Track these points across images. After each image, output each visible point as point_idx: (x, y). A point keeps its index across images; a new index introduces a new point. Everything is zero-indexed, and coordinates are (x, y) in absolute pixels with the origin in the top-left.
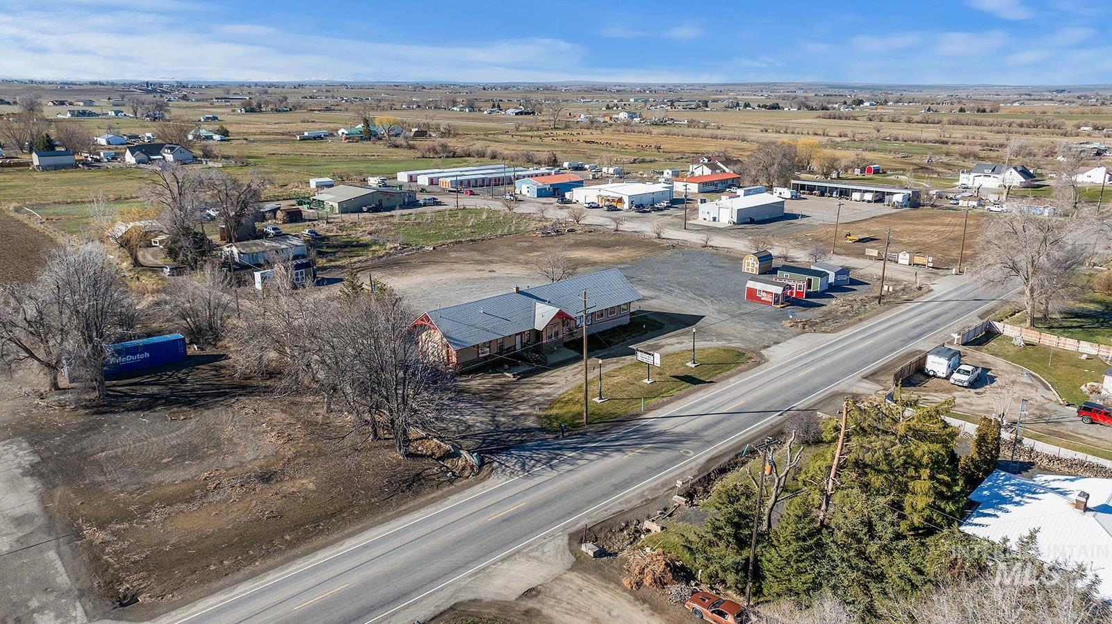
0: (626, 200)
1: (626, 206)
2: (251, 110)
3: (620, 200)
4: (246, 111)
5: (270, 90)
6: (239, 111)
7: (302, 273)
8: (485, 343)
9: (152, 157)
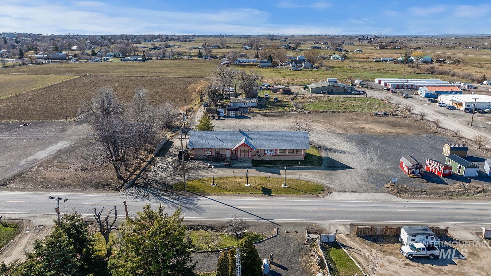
0: (464, 104)
1: (463, 108)
2: (382, 47)
3: (461, 104)
4: (380, 48)
5: (413, 39)
6: (377, 48)
7: (234, 112)
8: (208, 149)
9: (298, 65)
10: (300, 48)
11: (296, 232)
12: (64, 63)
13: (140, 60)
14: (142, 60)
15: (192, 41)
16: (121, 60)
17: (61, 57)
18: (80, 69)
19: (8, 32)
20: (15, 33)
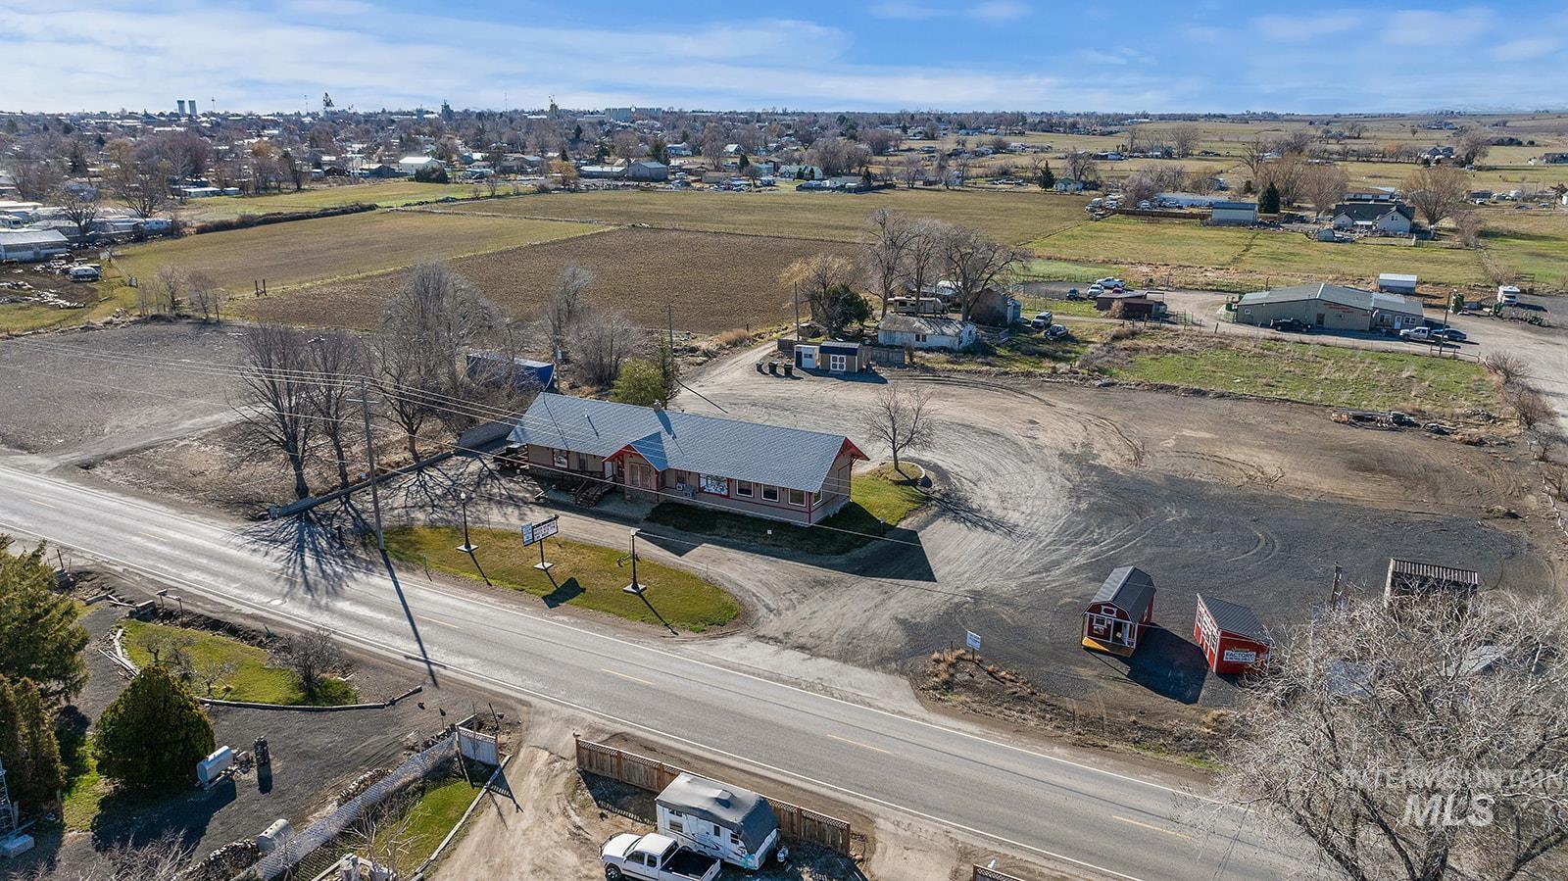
7: (842, 360)
8: (561, 450)
9: (1359, 223)
10: (1488, 162)
11: (443, 714)
12: (643, 189)
13: (849, 190)
14: (858, 190)
15: (1116, 132)
16: (800, 188)
17: (653, 175)
18: (656, 209)
19: (618, 107)
20: (633, 110)
